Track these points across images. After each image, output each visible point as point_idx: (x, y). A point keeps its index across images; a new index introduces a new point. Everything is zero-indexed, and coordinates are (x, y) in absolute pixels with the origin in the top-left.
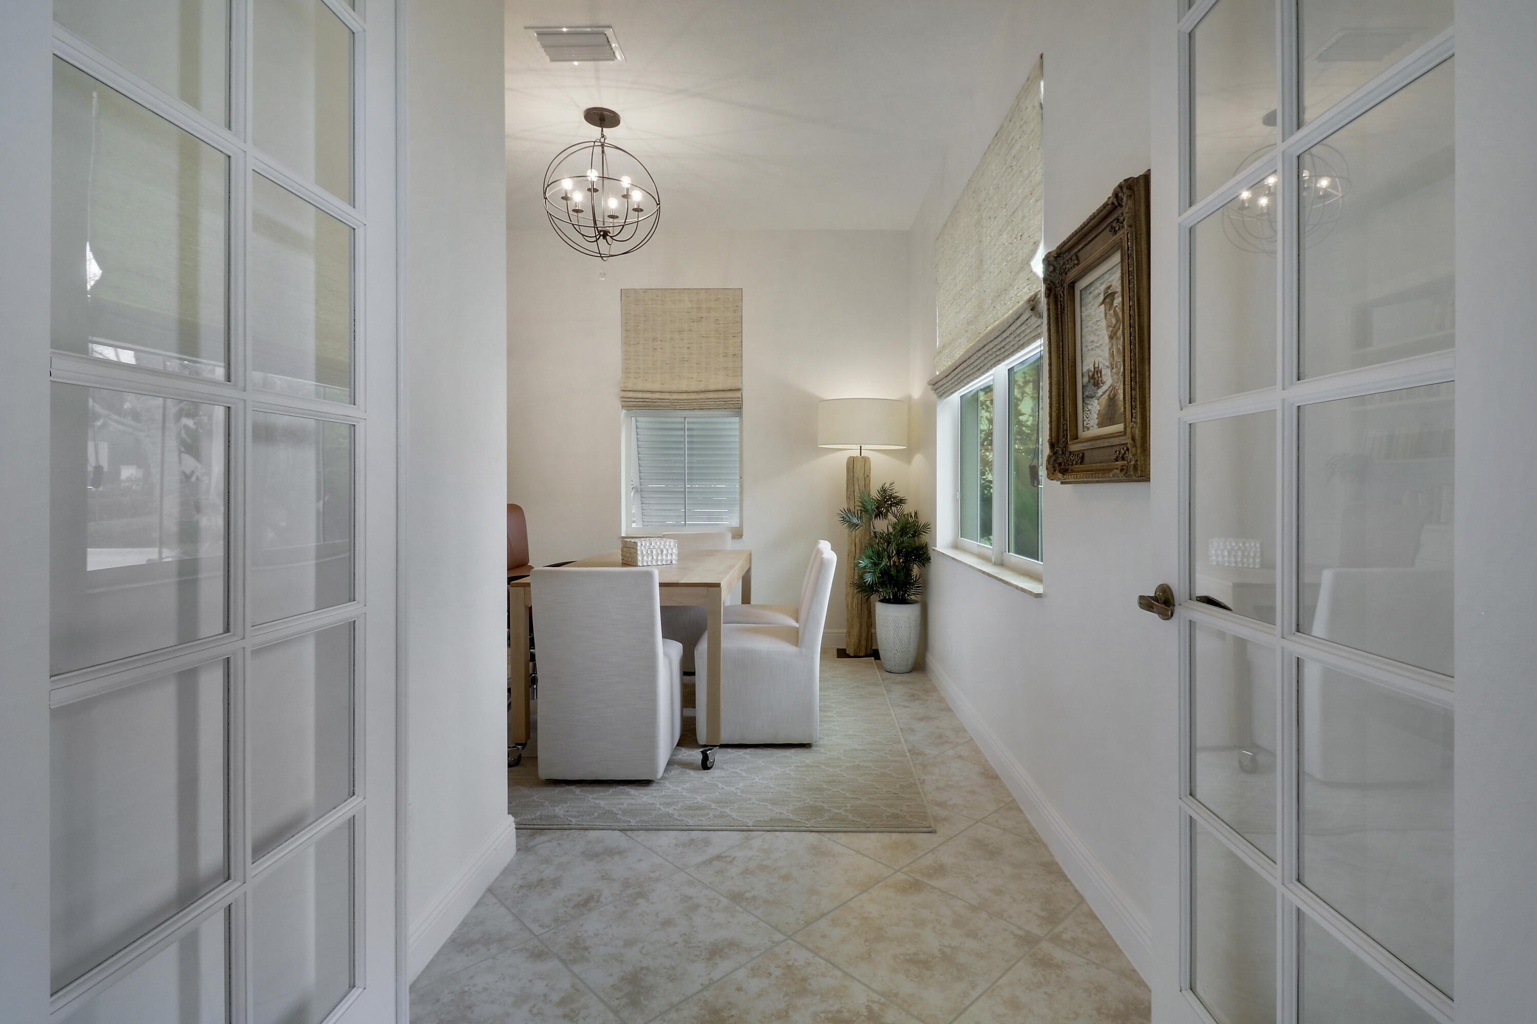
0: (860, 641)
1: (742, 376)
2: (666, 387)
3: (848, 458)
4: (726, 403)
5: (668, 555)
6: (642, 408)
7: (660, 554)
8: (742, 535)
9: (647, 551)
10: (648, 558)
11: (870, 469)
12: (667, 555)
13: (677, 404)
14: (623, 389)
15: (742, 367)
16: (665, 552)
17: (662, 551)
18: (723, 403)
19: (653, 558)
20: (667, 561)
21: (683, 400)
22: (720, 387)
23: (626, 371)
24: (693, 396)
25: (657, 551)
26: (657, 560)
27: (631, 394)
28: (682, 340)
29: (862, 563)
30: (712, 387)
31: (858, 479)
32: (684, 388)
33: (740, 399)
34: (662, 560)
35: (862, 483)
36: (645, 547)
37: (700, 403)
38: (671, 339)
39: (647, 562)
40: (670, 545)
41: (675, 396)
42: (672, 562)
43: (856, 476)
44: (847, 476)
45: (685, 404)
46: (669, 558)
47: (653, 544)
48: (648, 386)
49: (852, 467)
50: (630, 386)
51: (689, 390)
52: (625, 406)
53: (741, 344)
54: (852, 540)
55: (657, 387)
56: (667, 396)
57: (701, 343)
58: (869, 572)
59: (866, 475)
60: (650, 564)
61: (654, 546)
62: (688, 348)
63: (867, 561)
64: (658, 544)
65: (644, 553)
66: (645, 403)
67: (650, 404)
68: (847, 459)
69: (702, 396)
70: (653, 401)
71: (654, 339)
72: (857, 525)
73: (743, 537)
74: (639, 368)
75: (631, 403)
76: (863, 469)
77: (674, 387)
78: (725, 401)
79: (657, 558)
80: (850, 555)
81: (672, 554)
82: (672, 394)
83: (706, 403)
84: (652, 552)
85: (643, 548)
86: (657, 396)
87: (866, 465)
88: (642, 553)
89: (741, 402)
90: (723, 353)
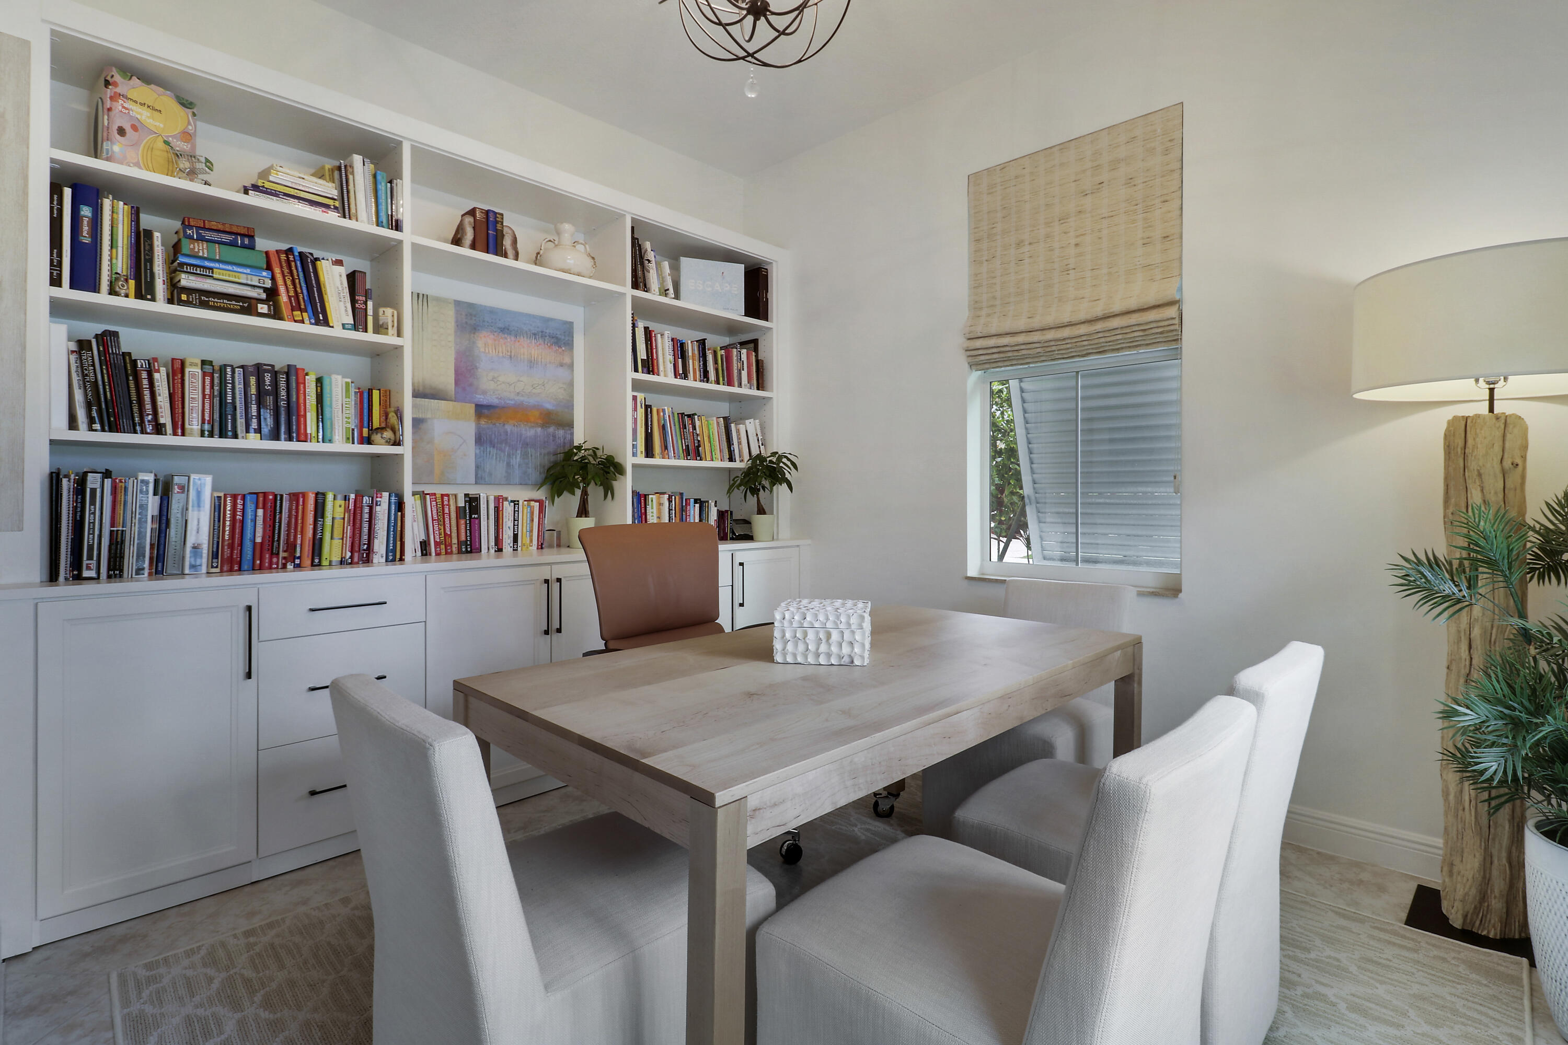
0: (1483, 897)
1: (1181, 275)
2: (1036, 323)
3: (1449, 422)
4: (1147, 333)
5: (844, 645)
6: (1000, 364)
7: (824, 641)
8: (1180, 591)
9: (795, 632)
10: (796, 645)
11: (1525, 447)
12: (840, 645)
13: (1054, 348)
14: (968, 336)
15: (1181, 258)
16: (835, 636)
17: (829, 636)
18: (1141, 333)
19: (807, 649)
20: (841, 657)
21: (1064, 339)
22: (1133, 304)
23: (975, 306)
24: (1083, 329)
25: (817, 633)
26: (818, 655)
27: (979, 343)
28: (1065, 233)
29: (1466, 714)
30: (1117, 307)
31: (1480, 475)
32: (1066, 319)
33: (1177, 321)
34: (829, 655)
35: (1494, 485)
36: (791, 623)
37: (1096, 341)
38: (1048, 236)
39: (795, 655)
40: (849, 624)
41: (1050, 335)
42: (852, 662)
43: (1473, 465)
44: (1447, 467)
45: (1068, 346)
46: (846, 650)
47: (808, 619)
48: (1008, 326)
49: (1461, 443)
50: (979, 330)
51: (1074, 319)
52: (977, 364)
53: (1179, 212)
54: (1459, 632)
55: (1022, 324)
56: (1036, 337)
57: (1100, 231)
58: (1493, 744)
59: (1507, 464)
60: (800, 660)
61: (811, 623)
62: (1077, 245)
63: (1484, 709)
64: (821, 618)
65: (788, 635)
66: (1002, 355)
67: (1010, 354)
68: (1445, 426)
69: (1099, 326)
70: (1016, 348)
71: (1019, 244)
72: (1459, 601)
73: (1180, 595)
74: (994, 298)
75: (983, 358)
76: (1497, 448)
77: (1050, 320)
78: (1145, 330)
79: (818, 649)
80: (1454, 667)
81: (851, 644)
82: (1044, 332)
83: (1108, 339)
84: (805, 634)
85: (786, 624)
86: (1021, 339)
87: (1509, 436)
88: (784, 636)
89: (1177, 327)
90: (1143, 238)
